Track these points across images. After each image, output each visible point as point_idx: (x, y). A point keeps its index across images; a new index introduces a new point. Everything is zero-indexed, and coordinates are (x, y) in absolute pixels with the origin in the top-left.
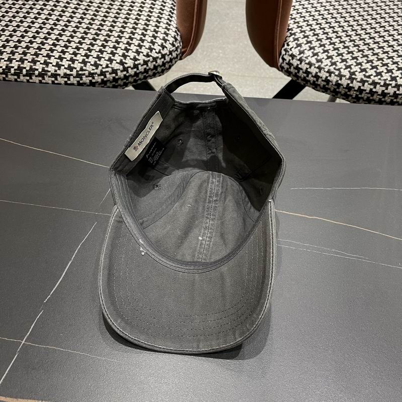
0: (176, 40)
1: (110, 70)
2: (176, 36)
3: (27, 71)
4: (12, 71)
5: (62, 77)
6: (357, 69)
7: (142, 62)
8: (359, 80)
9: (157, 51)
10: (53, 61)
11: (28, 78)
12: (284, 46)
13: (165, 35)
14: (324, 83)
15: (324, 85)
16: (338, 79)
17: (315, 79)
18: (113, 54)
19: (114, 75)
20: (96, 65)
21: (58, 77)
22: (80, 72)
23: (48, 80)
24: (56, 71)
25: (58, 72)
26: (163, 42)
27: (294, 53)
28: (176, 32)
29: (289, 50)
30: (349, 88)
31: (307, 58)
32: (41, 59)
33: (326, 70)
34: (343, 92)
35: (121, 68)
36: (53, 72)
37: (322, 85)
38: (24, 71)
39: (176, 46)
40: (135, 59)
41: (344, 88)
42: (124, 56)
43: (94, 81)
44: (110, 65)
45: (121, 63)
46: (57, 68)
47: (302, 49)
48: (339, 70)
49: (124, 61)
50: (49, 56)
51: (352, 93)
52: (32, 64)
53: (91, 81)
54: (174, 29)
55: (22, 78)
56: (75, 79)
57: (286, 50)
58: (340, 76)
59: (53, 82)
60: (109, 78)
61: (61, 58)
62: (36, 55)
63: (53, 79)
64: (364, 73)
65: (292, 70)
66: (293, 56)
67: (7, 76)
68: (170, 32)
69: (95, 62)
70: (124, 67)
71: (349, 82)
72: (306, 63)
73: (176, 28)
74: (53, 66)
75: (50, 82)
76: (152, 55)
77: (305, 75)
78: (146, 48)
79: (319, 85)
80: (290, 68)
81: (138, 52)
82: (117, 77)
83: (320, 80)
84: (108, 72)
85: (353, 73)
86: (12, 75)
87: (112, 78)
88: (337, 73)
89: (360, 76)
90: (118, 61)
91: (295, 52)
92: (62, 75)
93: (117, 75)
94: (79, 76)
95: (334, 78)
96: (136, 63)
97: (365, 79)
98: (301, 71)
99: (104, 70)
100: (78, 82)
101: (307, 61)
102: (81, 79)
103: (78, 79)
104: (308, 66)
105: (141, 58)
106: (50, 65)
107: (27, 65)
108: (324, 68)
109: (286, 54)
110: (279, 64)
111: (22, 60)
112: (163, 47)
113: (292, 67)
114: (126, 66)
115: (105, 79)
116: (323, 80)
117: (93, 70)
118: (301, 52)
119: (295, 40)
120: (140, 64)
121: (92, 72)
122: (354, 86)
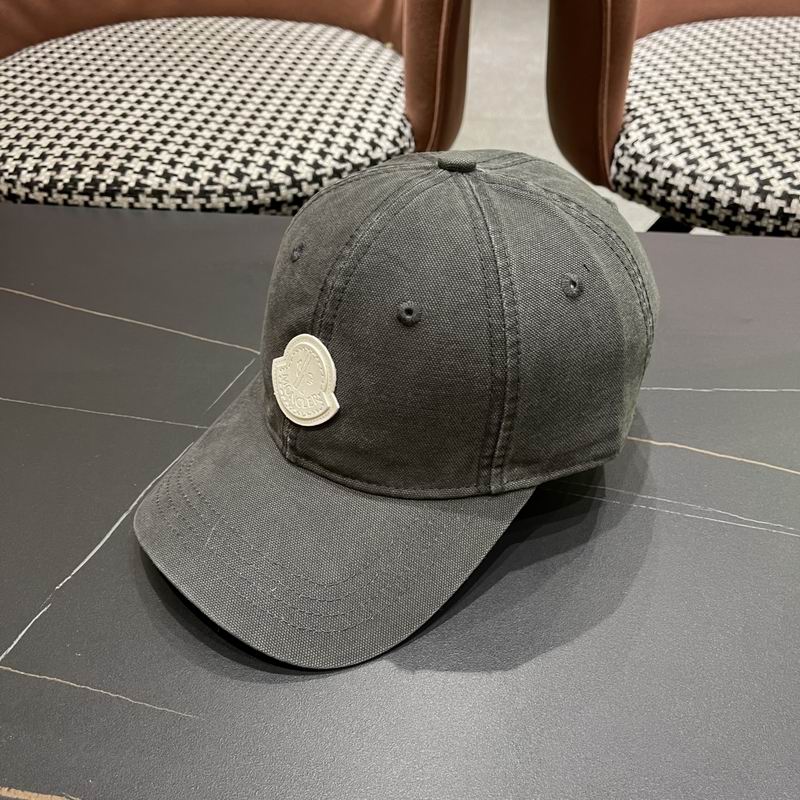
0: (401, 134)
1: (264, 184)
2: (402, 129)
3: (108, 185)
4: (81, 186)
5: (172, 197)
6: (775, 172)
7: (329, 172)
8: (778, 194)
9: (362, 153)
10: (158, 168)
11: (108, 199)
12: (618, 139)
13: (378, 126)
14: (705, 206)
15: (705, 211)
16: (734, 194)
17: (684, 199)
18: (274, 155)
19: (273, 194)
20: (239, 175)
21: (165, 197)
22: (207, 188)
23: (145, 202)
24: (161, 185)
25: (166, 187)
26: (374, 136)
27: (640, 152)
28: (402, 120)
29: (628, 146)
30: (758, 212)
31: (665, 157)
32: (136, 165)
33: (708, 178)
34: (746, 222)
35: (288, 180)
36: (156, 187)
37: (699, 211)
38: (102, 187)
39: (402, 146)
40: (316, 166)
41: (746, 213)
42: (295, 160)
43: (233, 205)
44: (265, 176)
45: (289, 172)
46: (163, 181)
47: (656, 143)
48: (734, 176)
49: (294, 168)
50: (151, 160)
51: (765, 222)
52: (118, 174)
53: (227, 205)
54: (399, 117)
55: (97, 199)
56: (196, 200)
57: (623, 148)
58: (738, 189)
59: (155, 206)
60: (264, 200)
61: (173, 163)
62: (129, 158)
63: (155, 200)
64: (789, 180)
65: (637, 185)
66: (637, 157)
67: (70, 197)
68: (390, 120)
69: (238, 170)
70: (294, 181)
71: (757, 199)
72: (665, 169)
73: (404, 115)
74: (157, 176)
75: (149, 206)
76: (352, 160)
77: (664, 192)
78: (339, 147)
79: (694, 211)
80: (633, 181)
81: (323, 154)
82: (279, 199)
83: (695, 200)
84: (261, 187)
85: (767, 182)
86: (80, 194)
87: (268, 200)
88: (730, 182)
89: (779, 187)
90: (283, 168)
91: (642, 148)
92: (172, 192)
93: (278, 193)
94: (204, 194)
95: (724, 193)
96: (319, 172)
97: (792, 192)
98: (655, 186)
99: (253, 184)
100: (203, 206)
101: (667, 164)
102: (209, 200)
103: (203, 201)
104: (669, 174)
105: (329, 164)
106: (151, 175)
107: (108, 176)
108: (702, 176)
109: (623, 155)
110: (611, 178)
111: (100, 168)
112: (374, 145)
113: (637, 180)
114: (297, 177)
115: (256, 202)
116: (701, 201)
117: (232, 183)
118: (654, 149)
119: (641, 126)
120: (325, 175)
121: (230, 187)
122: (769, 208)
